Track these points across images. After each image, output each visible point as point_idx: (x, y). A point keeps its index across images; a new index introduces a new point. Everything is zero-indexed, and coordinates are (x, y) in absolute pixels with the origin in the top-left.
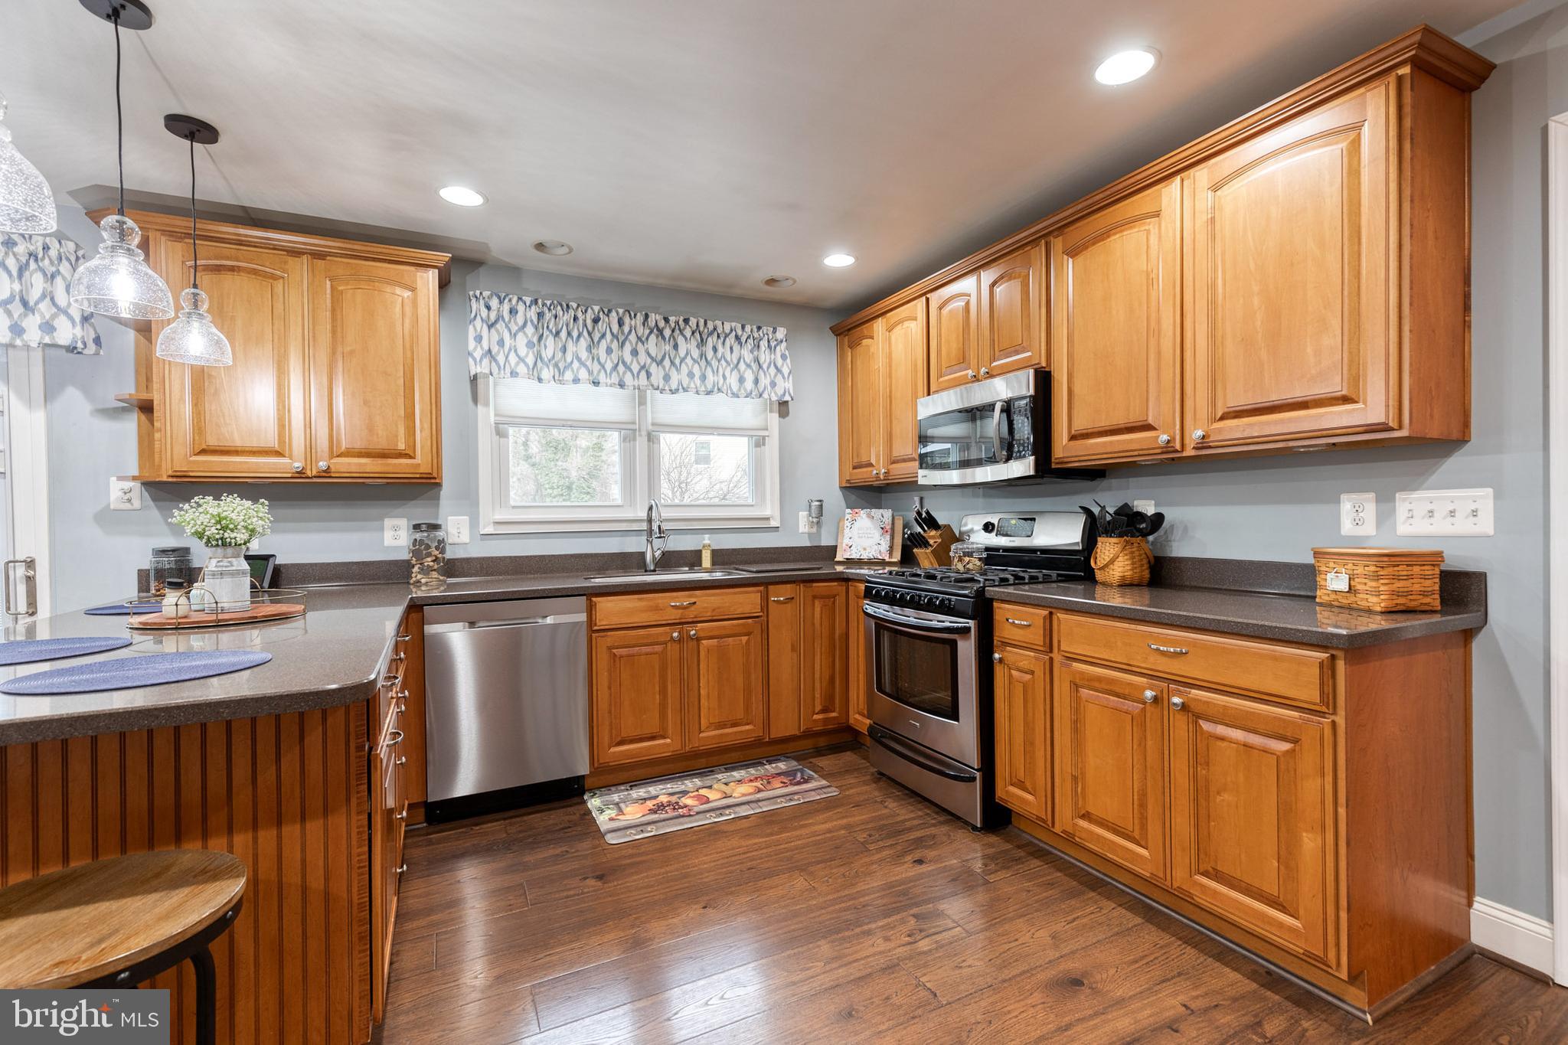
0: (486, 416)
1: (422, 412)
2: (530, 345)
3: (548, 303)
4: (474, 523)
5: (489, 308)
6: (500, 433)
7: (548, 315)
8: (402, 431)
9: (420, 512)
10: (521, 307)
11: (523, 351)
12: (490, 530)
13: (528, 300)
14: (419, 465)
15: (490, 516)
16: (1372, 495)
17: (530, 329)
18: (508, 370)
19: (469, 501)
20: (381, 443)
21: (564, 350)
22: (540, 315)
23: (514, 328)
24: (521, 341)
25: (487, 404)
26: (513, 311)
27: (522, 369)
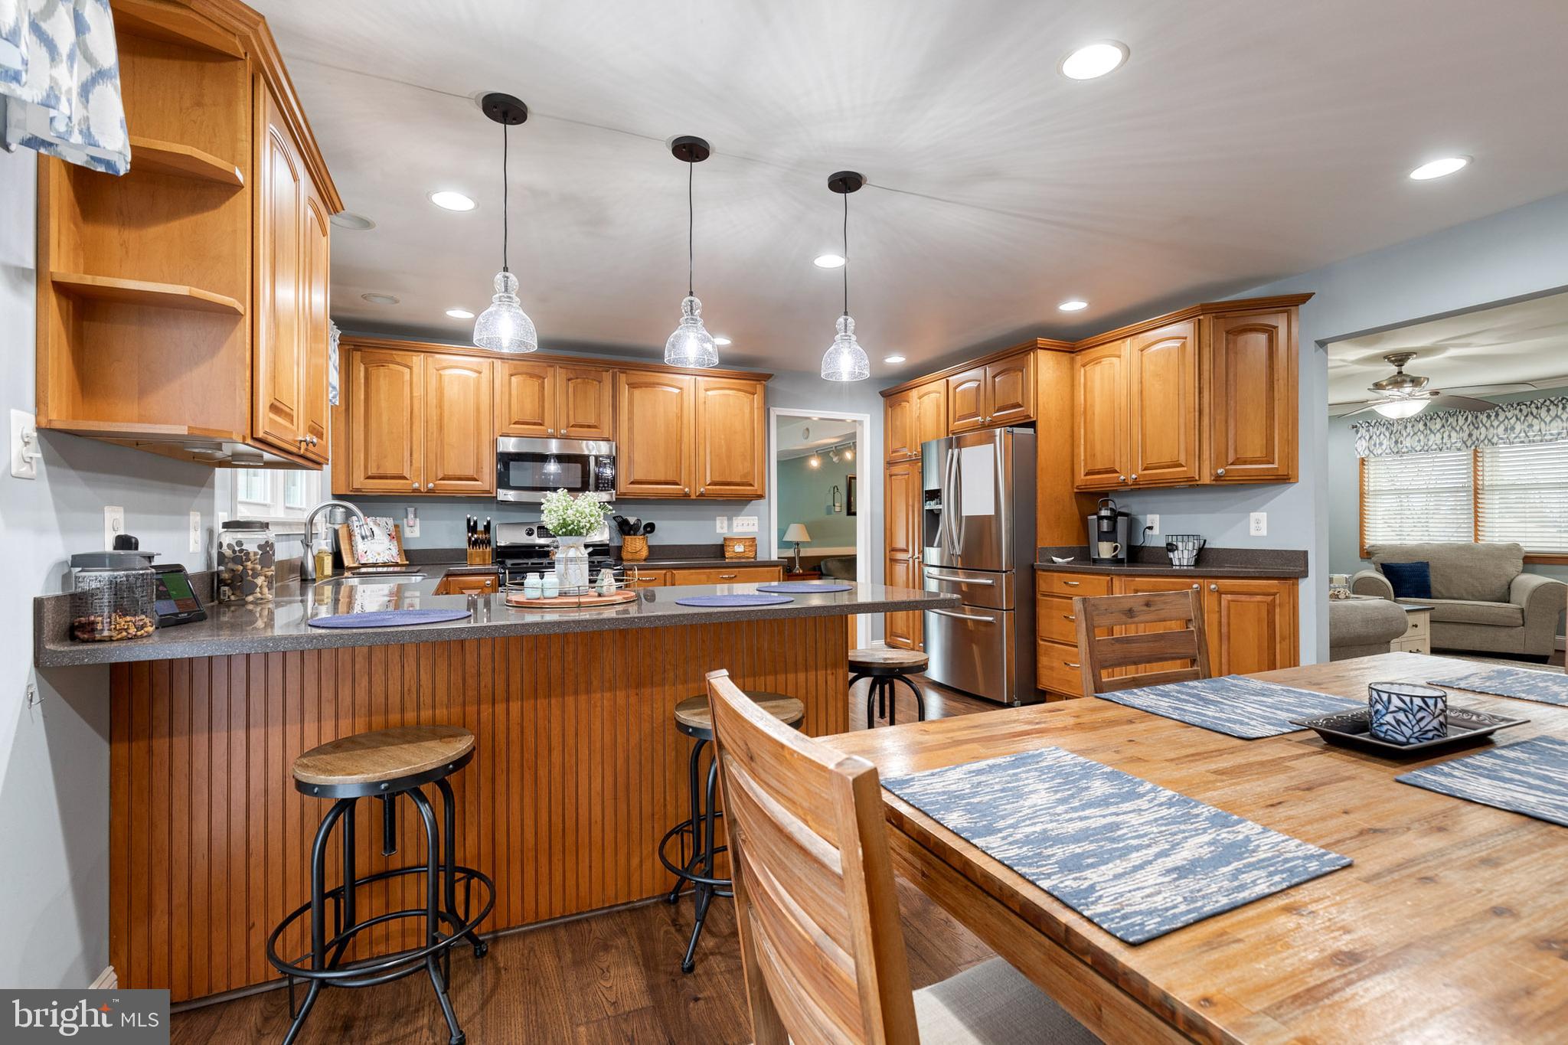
16: (726, 518)
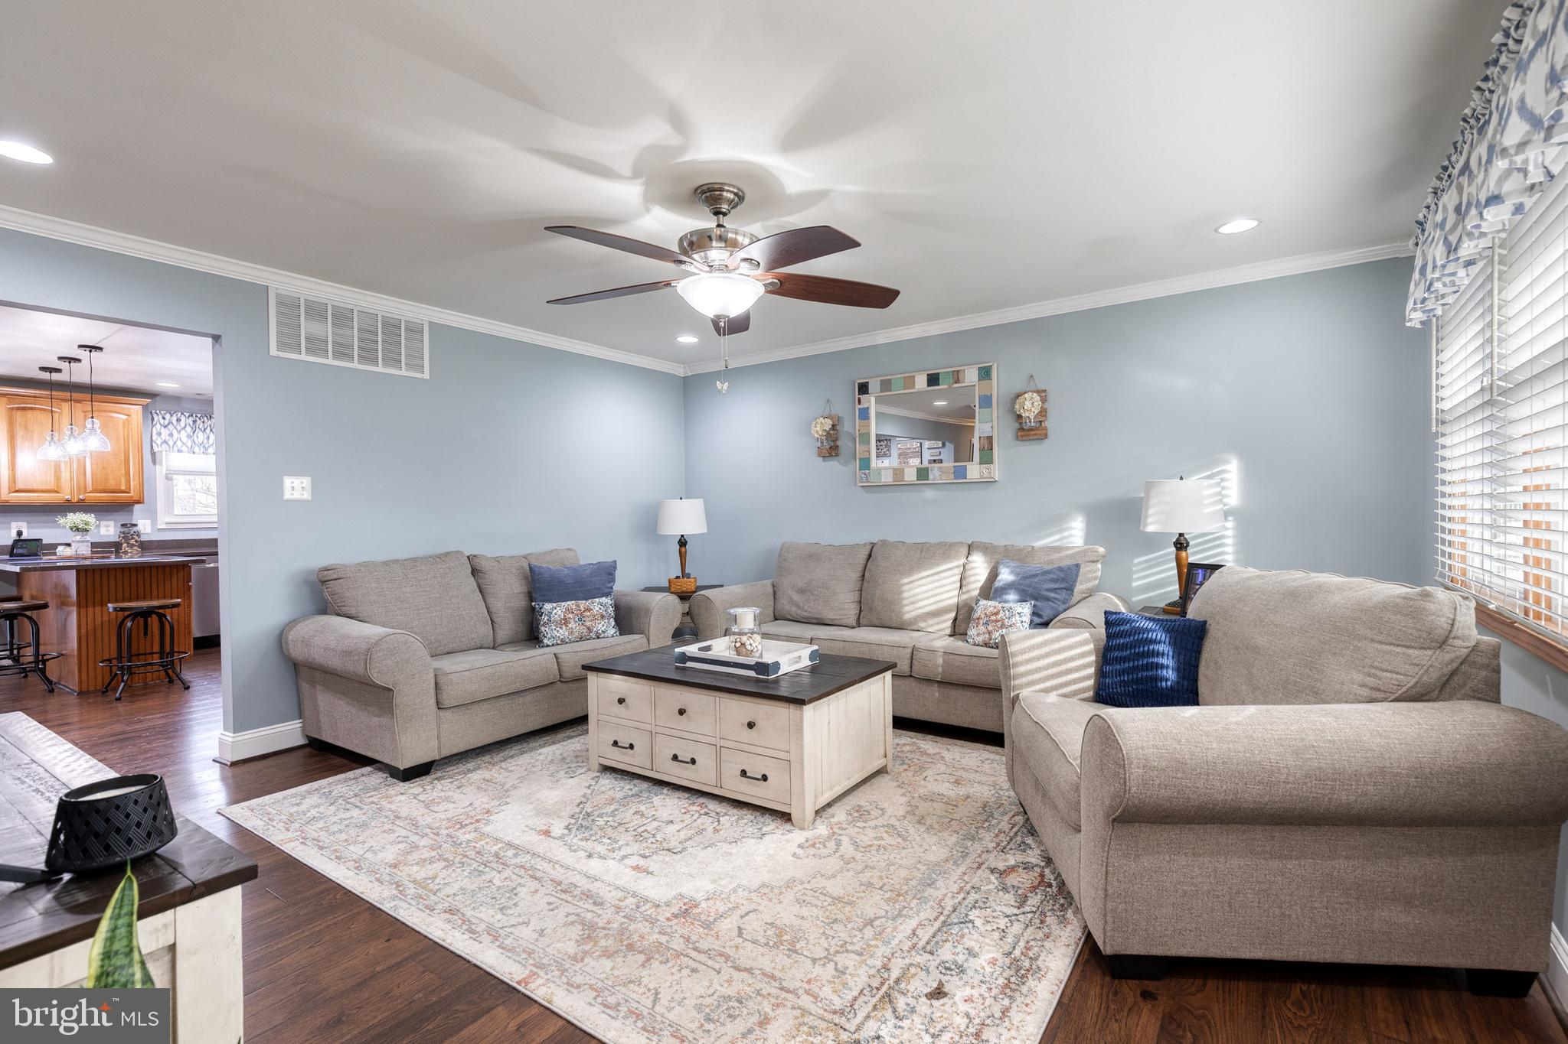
0: (161, 471)
1: (134, 472)
2: (189, 436)
3: (199, 415)
4: (154, 523)
5: (164, 418)
6: (168, 478)
7: (199, 422)
8: (123, 481)
9: (123, 518)
10: (183, 418)
11: (184, 439)
12: (164, 527)
13: (187, 415)
14: (132, 497)
15: (163, 520)
17: (188, 429)
18: (176, 449)
19: (152, 515)
20: (112, 484)
21: (208, 438)
22: (194, 422)
23: (179, 428)
24: (183, 434)
25: (161, 464)
26: (178, 420)
27: (184, 448)
